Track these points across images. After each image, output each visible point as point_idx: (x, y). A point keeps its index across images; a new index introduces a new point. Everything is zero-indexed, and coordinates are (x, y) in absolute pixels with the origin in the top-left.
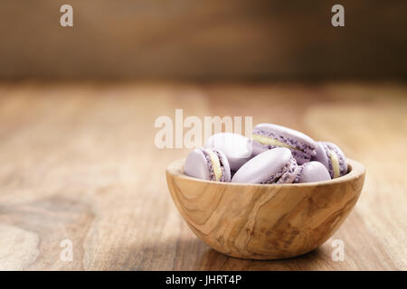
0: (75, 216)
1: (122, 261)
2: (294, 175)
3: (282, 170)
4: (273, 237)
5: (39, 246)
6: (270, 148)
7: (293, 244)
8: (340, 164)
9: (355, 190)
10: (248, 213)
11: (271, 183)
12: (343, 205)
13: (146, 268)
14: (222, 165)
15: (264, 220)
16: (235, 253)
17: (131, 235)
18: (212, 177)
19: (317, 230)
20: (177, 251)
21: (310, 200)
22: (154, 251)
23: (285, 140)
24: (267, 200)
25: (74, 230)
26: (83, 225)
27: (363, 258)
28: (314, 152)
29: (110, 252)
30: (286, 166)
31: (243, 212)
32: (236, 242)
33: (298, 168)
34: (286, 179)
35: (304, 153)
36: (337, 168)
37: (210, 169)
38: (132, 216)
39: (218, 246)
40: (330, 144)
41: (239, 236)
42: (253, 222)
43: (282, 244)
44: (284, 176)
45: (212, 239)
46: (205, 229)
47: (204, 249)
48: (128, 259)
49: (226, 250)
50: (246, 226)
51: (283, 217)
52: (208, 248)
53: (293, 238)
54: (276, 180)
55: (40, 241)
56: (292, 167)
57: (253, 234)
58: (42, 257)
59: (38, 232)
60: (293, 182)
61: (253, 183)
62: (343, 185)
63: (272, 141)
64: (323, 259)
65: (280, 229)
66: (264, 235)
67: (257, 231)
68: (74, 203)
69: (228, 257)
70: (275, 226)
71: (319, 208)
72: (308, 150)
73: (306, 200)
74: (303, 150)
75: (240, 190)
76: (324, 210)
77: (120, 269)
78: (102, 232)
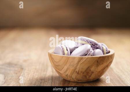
0: (16, 69)
1: (34, 83)
2: (91, 53)
3: (88, 52)
4: (85, 74)
5: (5, 79)
6: (83, 45)
7: (91, 77)
8: (106, 50)
9: (112, 58)
10: (77, 66)
11: (84, 56)
12: (108, 63)
13: (42, 85)
14: (67, 50)
15: (82, 69)
16: (72, 80)
17: (36, 75)
18: (64, 54)
19: (99, 72)
20: (52, 80)
21: (97, 62)
22: (44, 80)
23: (88, 42)
24: (83, 61)
25: (16, 73)
26: (19, 72)
27: (115, 81)
28: (98, 46)
29: (29, 80)
30: (89, 50)
31: (75, 66)
32: (72, 76)
33: (93, 51)
34: (89, 54)
35: (95, 46)
36: (105, 51)
37: (63, 52)
38: (36, 69)
39: (66, 78)
40: (103, 44)
41: (74, 74)
42: (78, 69)
43: (88, 77)
44: (88, 54)
45: (64, 75)
46: (62, 72)
47: (61, 79)
48: (36, 82)
49: (69, 79)
50: (76, 71)
51: (88, 67)
52: (62, 79)
53: (92, 74)
54: (86, 55)
55: (5, 77)
56: (91, 50)
57: (78, 73)
58: (6, 82)
59: (4, 74)
60: (92, 56)
61: (78, 56)
62: (108, 57)
63: (84, 42)
64: (102, 82)
65: (87, 71)
66: (82, 74)
67: (79, 72)
68: (16, 65)
69: (69, 82)
70: (86, 71)
71: (100, 64)
72: (96, 45)
73: (96, 61)
74: (94, 45)
75: (74, 58)
76: (102, 65)
77: (33, 86)
78: (26, 74)
